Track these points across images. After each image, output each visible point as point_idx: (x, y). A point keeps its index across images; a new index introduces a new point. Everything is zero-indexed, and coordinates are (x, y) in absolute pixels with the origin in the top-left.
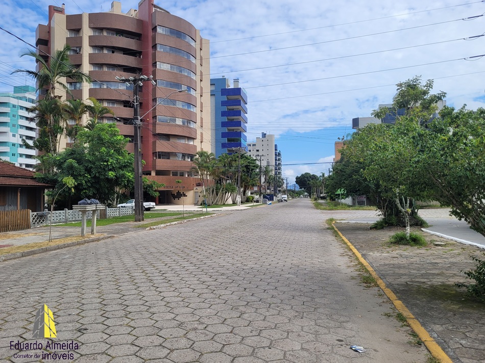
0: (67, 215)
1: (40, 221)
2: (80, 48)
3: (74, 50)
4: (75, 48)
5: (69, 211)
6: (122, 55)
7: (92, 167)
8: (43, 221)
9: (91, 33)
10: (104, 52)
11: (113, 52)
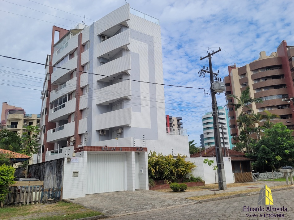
0: (268, 175)
1: (256, 178)
2: (247, 83)
3: (244, 85)
4: (244, 84)
5: (268, 173)
6: (272, 80)
7: (274, 148)
8: (258, 178)
9: (252, 73)
10: (261, 81)
11: (266, 80)
